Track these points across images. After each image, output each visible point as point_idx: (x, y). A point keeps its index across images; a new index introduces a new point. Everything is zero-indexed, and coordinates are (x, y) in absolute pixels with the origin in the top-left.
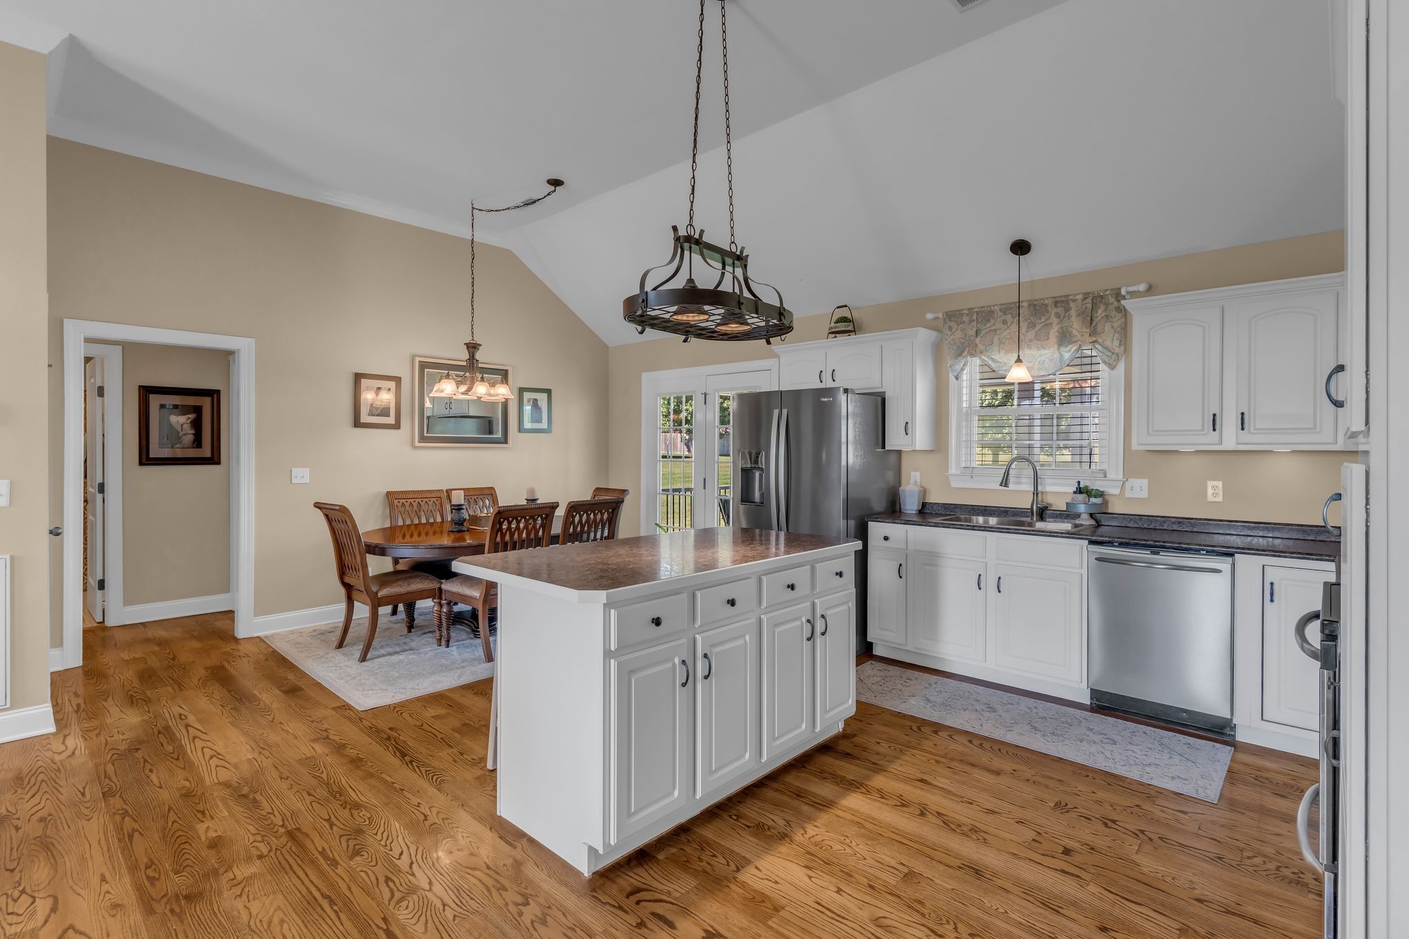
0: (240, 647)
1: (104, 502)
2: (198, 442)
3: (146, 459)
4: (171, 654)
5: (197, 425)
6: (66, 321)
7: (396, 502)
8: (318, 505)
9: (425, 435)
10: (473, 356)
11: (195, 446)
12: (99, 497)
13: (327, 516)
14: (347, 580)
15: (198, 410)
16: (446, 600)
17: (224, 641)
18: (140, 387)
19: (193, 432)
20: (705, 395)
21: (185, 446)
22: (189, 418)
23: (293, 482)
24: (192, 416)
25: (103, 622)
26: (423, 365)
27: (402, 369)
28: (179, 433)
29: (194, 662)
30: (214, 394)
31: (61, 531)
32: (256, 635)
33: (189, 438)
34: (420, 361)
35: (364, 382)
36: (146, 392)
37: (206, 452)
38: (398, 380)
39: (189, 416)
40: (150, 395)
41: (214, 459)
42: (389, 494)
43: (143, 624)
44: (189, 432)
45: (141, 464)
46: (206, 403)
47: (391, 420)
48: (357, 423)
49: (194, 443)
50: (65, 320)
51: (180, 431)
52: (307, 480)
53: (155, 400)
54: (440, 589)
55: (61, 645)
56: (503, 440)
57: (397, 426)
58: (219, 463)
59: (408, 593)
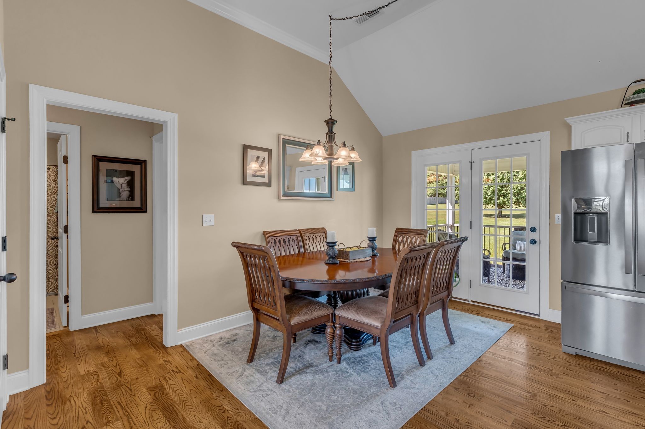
0: (170, 358)
1: (68, 238)
2: (131, 197)
3: (97, 209)
4: (118, 366)
5: (131, 184)
6: (31, 86)
7: (270, 238)
8: (235, 245)
9: (286, 191)
10: (332, 130)
11: (130, 199)
12: (65, 235)
13: (242, 253)
14: (256, 306)
15: (131, 174)
16: (339, 324)
17: (156, 350)
18: (93, 156)
19: (129, 189)
20: (471, 163)
21: (124, 200)
22: (126, 180)
23: (204, 225)
24: (128, 178)
25: (68, 326)
26: (286, 142)
27: (271, 144)
28: (120, 190)
29: (137, 378)
30: (142, 163)
31: (15, 277)
32: (179, 343)
33: (125, 194)
34: (283, 139)
35: (250, 152)
36: (97, 160)
37: (137, 203)
38: (269, 151)
39: (126, 178)
40: (100, 162)
41: (142, 209)
42: (264, 233)
43: (95, 328)
44: (125, 189)
45: (94, 212)
46: (136, 169)
47: (265, 180)
48: (245, 182)
49: (129, 198)
50: (29, 84)
51: (120, 188)
52: (213, 223)
53: (104, 166)
54: (333, 315)
55: (28, 367)
56: (329, 196)
57: (269, 184)
58: (145, 212)
59: (312, 320)
